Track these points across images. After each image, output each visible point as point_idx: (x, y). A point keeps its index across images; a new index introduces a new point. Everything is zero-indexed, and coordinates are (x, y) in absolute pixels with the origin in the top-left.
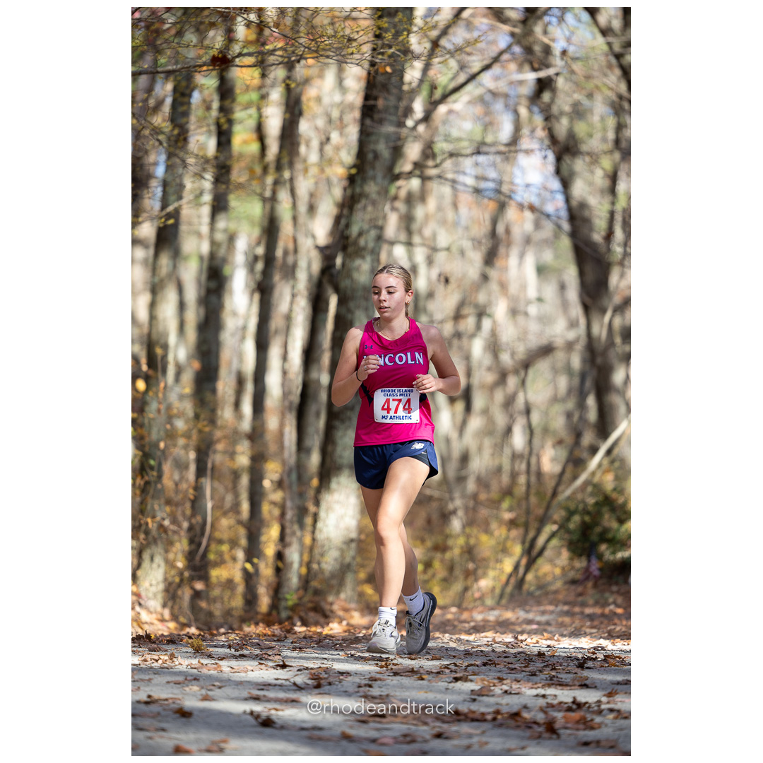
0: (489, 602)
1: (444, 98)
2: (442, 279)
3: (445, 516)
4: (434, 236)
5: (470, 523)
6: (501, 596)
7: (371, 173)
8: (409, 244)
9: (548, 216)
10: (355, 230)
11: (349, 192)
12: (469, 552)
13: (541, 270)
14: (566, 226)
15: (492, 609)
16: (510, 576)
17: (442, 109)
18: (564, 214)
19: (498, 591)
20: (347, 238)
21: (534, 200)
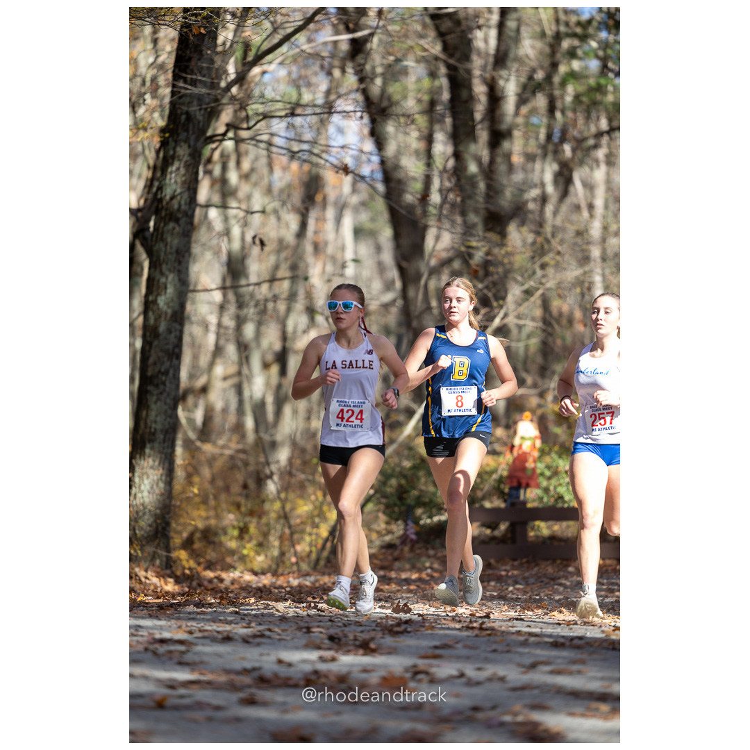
0: (305, 567)
1: (259, 59)
2: (257, 242)
3: (260, 480)
4: (249, 197)
5: (286, 488)
6: (318, 560)
7: (183, 135)
8: (224, 206)
9: (363, 178)
10: (168, 192)
11: (161, 155)
12: (285, 516)
13: (358, 232)
14: (381, 187)
15: (308, 575)
16: (326, 540)
17: (256, 70)
18: (379, 176)
19: (314, 556)
20: (161, 200)
21: (349, 161)
